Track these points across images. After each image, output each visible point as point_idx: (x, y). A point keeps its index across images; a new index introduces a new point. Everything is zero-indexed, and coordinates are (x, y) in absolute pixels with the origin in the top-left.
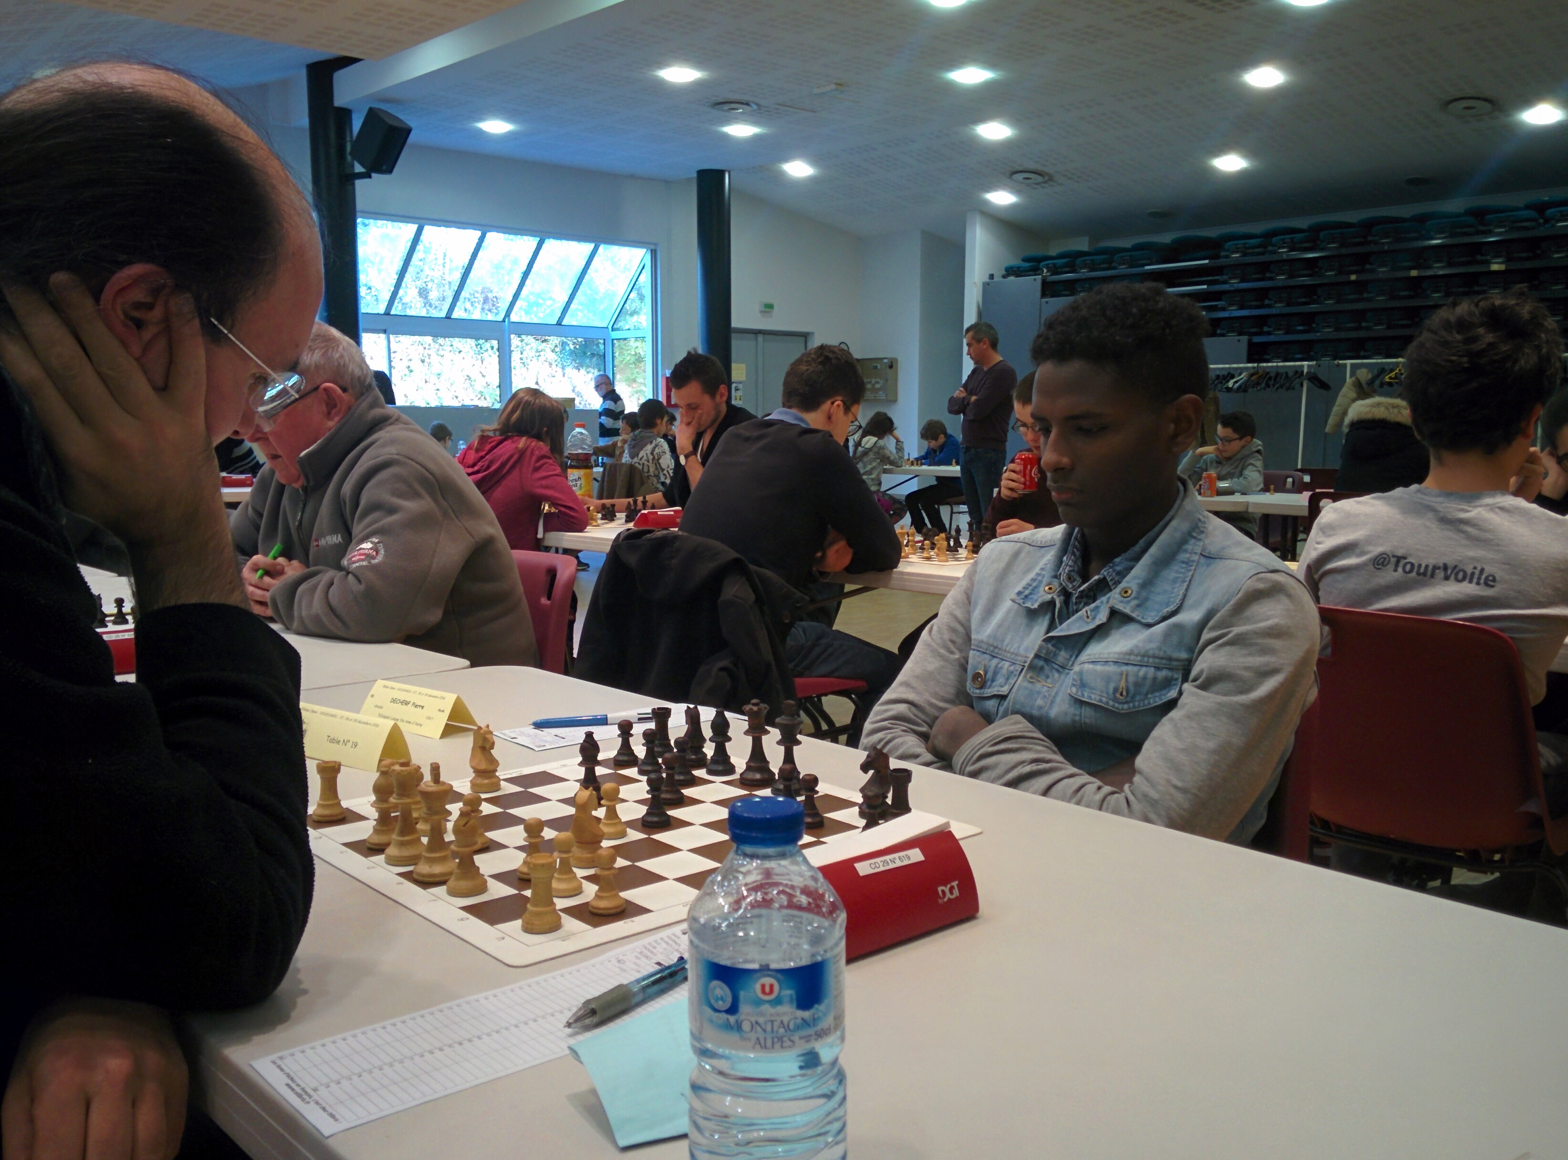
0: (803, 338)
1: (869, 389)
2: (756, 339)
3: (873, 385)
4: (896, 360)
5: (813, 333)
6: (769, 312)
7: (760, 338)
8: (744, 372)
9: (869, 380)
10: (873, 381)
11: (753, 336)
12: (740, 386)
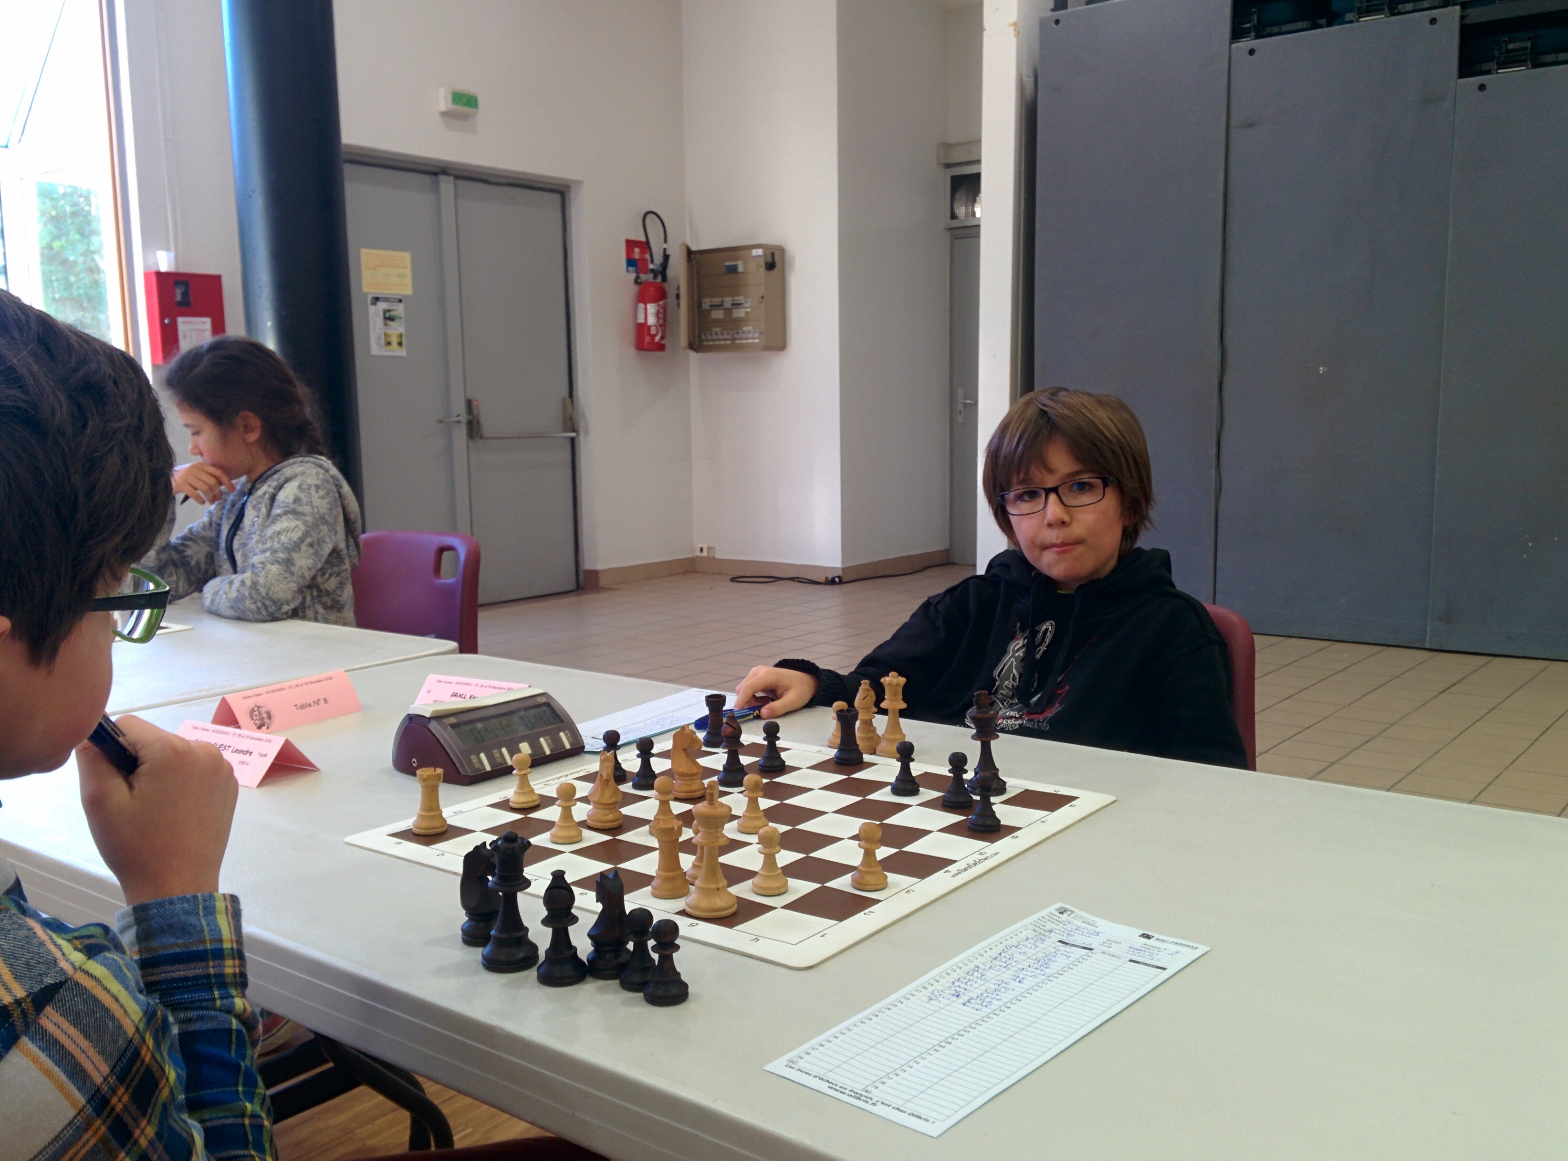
0: (557, 198)
1: (717, 322)
2: (436, 189)
3: (728, 311)
4: (782, 250)
5: (579, 183)
6: (465, 117)
7: (446, 185)
8: (408, 272)
9: (717, 300)
10: (728, 302)
11: (427, 179)
12: (399, 309)
